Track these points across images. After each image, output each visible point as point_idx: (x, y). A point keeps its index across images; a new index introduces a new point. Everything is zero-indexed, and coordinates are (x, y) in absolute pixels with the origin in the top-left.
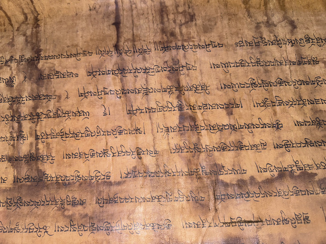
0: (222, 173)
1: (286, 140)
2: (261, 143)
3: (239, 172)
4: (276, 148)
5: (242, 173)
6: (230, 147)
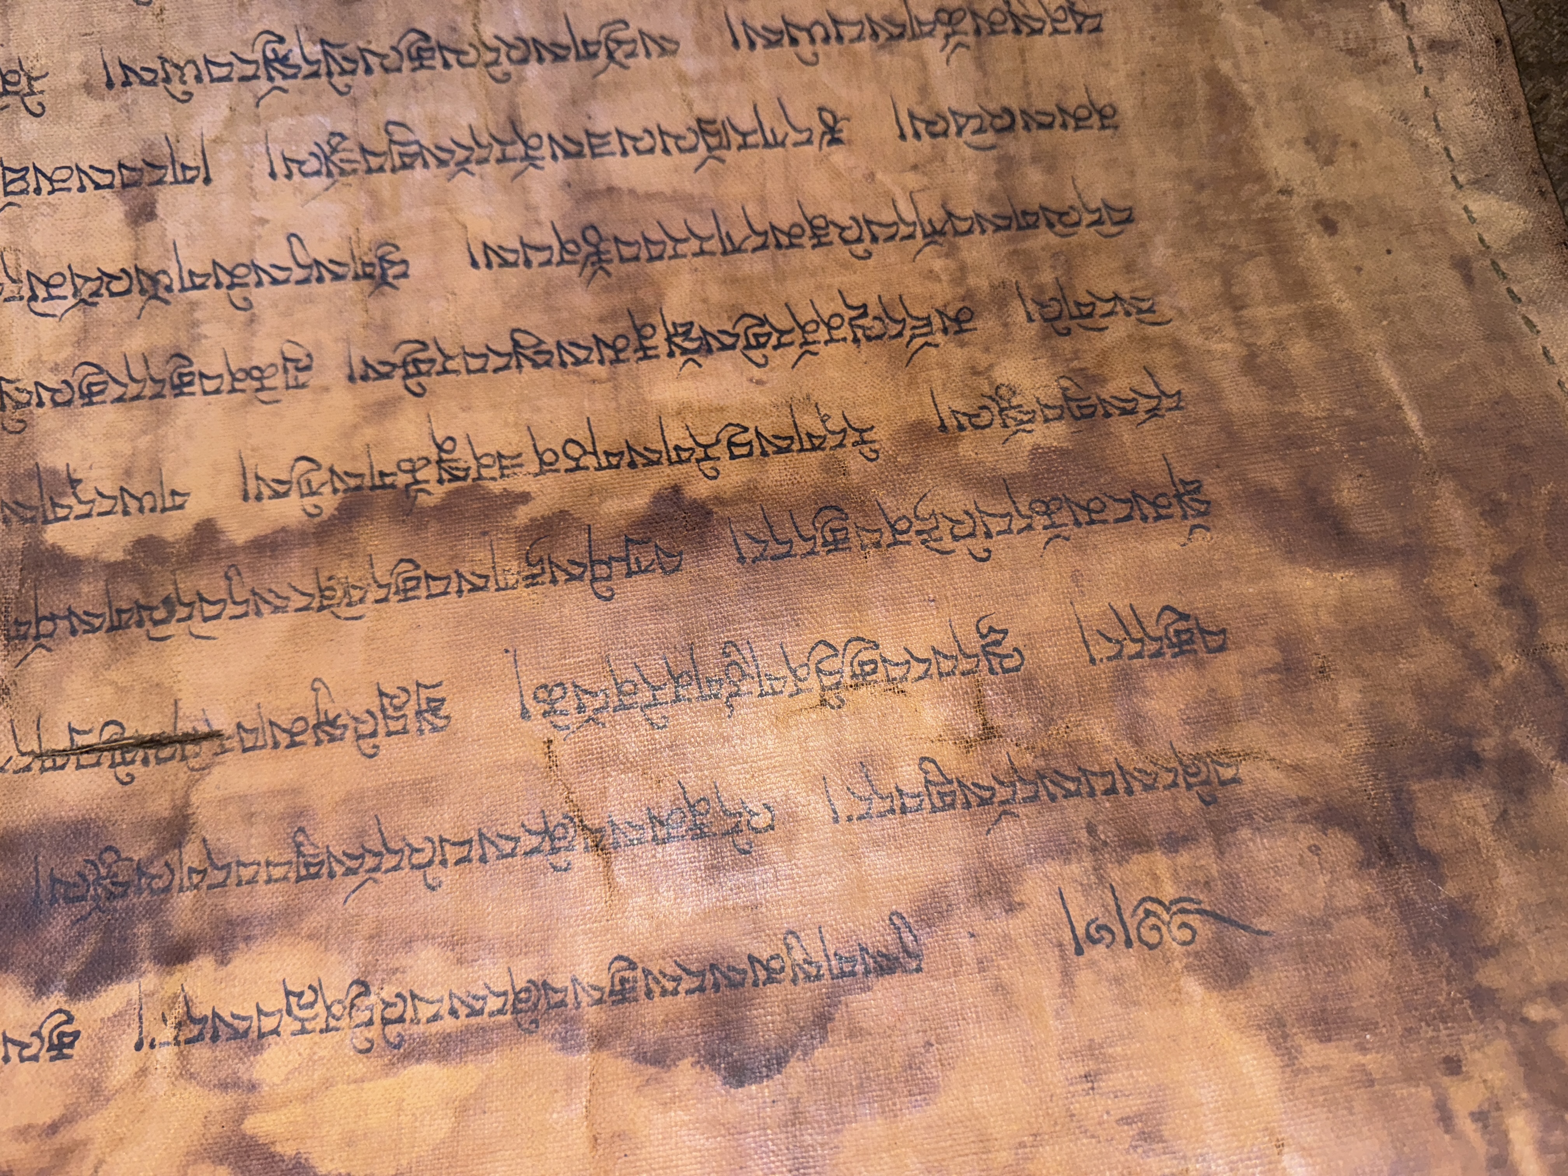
0: (61, 513)
1: (417, 341)
2: (286, 359)
3: (148, 502)
4: (359, 382)
5: (164, 510)
6: (125, 385)
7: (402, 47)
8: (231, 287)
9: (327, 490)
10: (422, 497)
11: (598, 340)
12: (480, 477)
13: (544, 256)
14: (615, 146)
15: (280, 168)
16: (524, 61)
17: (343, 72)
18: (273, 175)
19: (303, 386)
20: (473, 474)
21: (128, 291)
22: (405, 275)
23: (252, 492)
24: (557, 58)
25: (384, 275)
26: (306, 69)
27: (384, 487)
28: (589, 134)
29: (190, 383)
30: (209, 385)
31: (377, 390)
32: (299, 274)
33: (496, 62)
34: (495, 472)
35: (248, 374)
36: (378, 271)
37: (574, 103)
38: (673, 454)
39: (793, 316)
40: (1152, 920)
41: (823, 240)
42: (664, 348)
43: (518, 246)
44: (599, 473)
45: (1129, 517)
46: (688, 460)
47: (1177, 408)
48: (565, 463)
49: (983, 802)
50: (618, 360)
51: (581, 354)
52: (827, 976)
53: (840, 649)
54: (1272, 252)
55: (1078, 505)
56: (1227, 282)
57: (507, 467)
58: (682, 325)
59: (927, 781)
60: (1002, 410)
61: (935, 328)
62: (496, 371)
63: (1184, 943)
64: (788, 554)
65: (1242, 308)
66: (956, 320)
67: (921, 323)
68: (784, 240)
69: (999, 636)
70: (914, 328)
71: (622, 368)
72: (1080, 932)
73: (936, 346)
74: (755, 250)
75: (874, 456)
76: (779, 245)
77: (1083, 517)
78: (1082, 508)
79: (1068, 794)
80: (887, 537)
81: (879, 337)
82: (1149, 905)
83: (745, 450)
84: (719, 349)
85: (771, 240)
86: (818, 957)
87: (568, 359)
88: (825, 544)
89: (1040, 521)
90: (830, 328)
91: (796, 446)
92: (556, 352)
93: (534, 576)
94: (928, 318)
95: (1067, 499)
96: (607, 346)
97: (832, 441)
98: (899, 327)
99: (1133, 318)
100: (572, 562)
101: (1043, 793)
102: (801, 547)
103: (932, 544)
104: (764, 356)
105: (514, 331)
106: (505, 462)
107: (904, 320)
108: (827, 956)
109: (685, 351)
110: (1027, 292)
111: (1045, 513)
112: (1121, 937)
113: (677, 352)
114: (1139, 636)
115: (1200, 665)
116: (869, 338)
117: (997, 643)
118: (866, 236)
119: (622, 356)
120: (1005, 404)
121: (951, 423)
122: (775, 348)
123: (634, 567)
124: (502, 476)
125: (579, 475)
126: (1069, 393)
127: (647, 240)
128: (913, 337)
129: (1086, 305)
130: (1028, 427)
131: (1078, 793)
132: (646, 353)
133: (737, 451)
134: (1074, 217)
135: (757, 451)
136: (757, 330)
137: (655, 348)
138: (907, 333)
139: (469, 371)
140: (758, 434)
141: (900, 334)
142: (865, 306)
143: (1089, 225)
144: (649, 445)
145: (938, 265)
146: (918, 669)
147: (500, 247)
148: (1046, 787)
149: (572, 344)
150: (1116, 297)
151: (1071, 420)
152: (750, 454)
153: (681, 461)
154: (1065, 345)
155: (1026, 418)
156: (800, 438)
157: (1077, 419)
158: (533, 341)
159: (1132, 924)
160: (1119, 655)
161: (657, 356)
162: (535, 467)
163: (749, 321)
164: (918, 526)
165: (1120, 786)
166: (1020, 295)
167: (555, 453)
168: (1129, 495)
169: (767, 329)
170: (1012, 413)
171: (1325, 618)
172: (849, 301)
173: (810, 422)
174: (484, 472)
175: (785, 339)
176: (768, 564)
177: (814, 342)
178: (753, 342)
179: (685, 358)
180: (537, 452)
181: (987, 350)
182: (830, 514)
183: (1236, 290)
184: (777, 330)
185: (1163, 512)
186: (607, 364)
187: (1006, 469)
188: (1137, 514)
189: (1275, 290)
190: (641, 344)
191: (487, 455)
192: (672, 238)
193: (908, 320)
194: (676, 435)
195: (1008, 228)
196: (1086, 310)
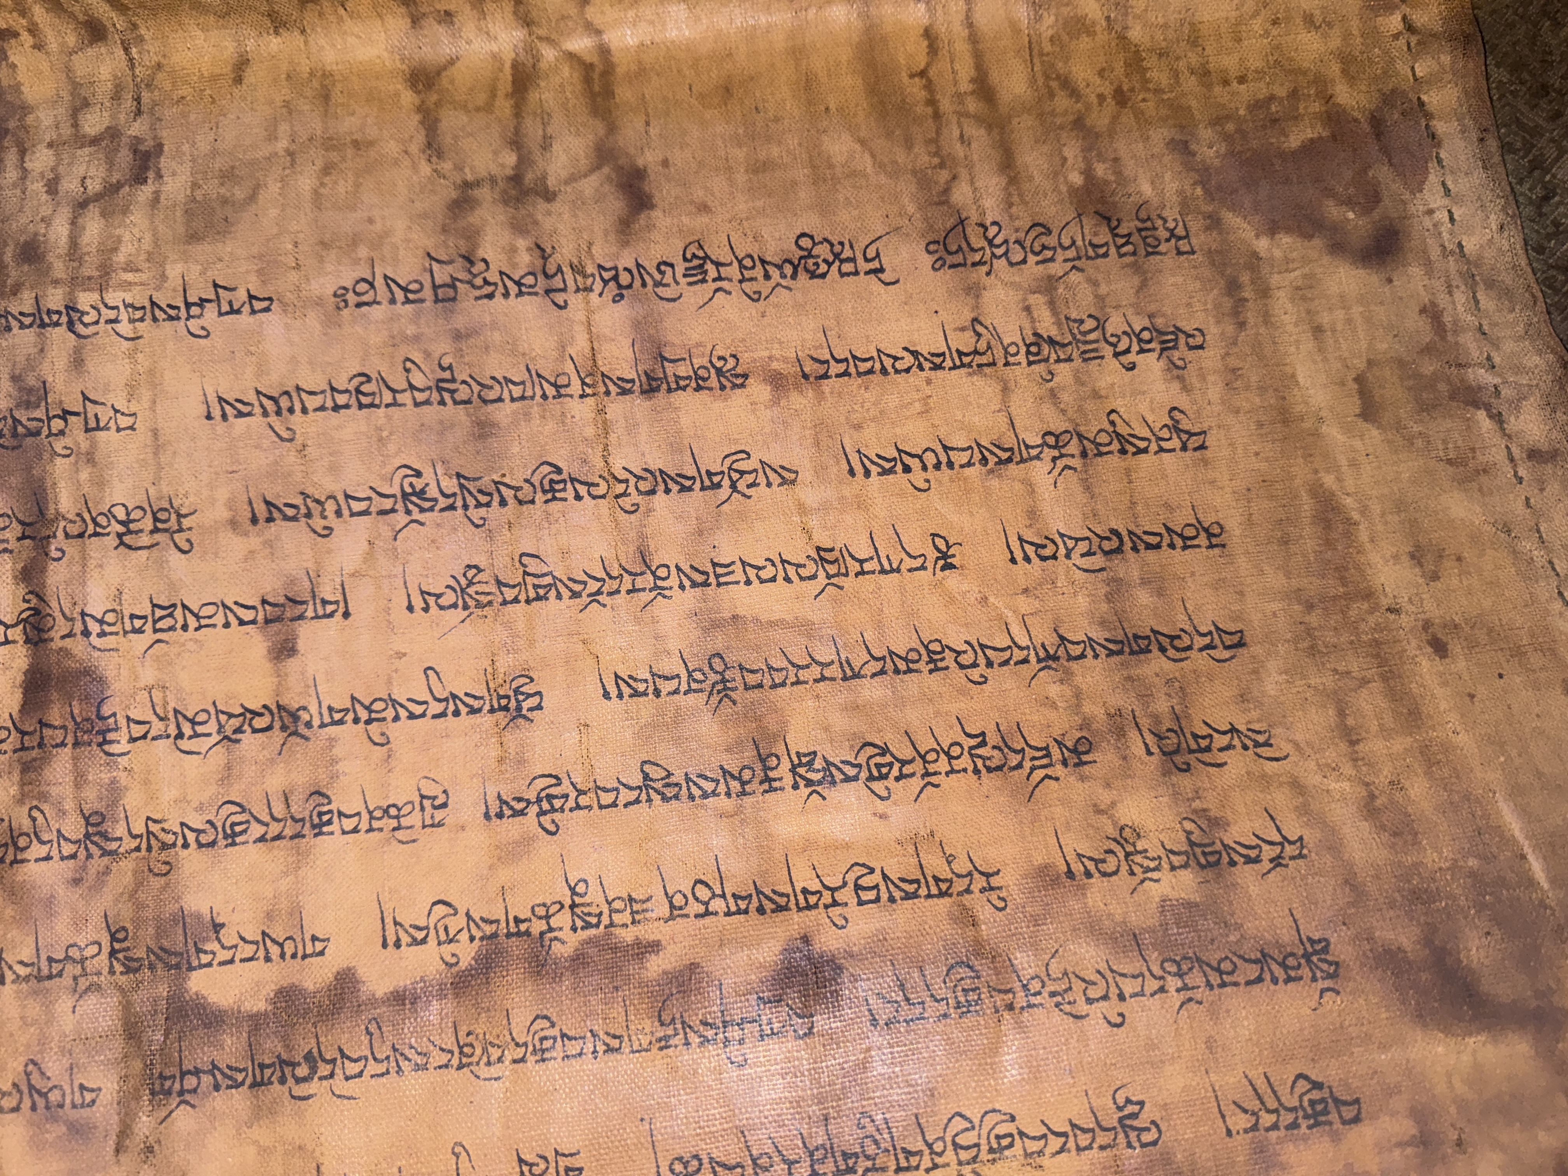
0: (205, 959)
1: (550, 776)
2: (423, 797)
3: (289, 948)
4: (494, 819)
5: (305, 957)
6: (267, 825)
7: (536, 480)
8: (368, 722)
9: (464, 937)
10: (556, 947)
11: (725, 772)
12: (612, 923)
13: (671, 684)
14: (739, 576)
15: (418, 603)
16: (652, 492)
17: (479, 505)
18: (410, 608)
19: (440, 825)
20: (605, 920)
21: (269, 728)
22: (539, 707)
23: (391, 940)
24: (683, 489)
25: (519, 708)
26: (443, 502)
27: (518, 934)
28: (715, 565)
29: (329, 822)
30: (349, 824)
31: (511, 828)
32: (436, 708)
33: (625, 494)
34: (626, 917)
35: (386, 811)
36: (513, 704)
37: (700, 533)
38: (801, 899)
39: (913, 744)
41: (940, 664)
42: (788, 780)
43: (648, 676)
44: (729, 919)
45: (1259, 980)
46: (816, 906)
47: (1301, 856)
48: (694, 907)
50: (744, 793)
51: (709, 786)
53: (976, 1121)
54: (1385, 678)
55: (1208, 965)
56: (1342, 714)
57: (637, 912)
58: (805, 755)
60: (1127, 855)
61: (1054, 758)
62: (626, 805)
64: (920, 1015)
65: (1358, 742)
66: (1074, 751)
67: (1040, 754)
68: (902, 666)
69: (1137, 1108)
70: (1034, 759)
71: (748, 800)
73: (1057, 779)
74: (874, 675)
75: (1002, 904)
76: (897, 671)
77: (1215, 979)
78: (1212, 968)
80: (1019, 997)
81: (999, 768)
83: (872, 895)
84: (842, 781)
85: (889, 666)
87: (696, 792)
88: (958, 1004)
89: (1173, 983)
90: (950, 758)
91: (923, 892)
92: (684, 785)
93: (668, 1037)
94: (1046, 748)
95: (1198, 960)
96: (733, 776)
97: (960, 885)
98: (1019, 757)
99: (1250, 752)
100: (706, 1022)
102: (933, 1007)
103: (1065, 1007)
104: (887, 788)
105: (642, 762)
106: (636, 907)
107: (1023, 750)
109: (809, 783)
110: (1144, 722)
111: (1175, 975)
113: (802, 783)
114: (1274, 1106)
115: (1336, 1138)
116: (989, 770)
117: (1134, 1116)
118: (982, 661)
119: (747, 788)
120: (1129, 848)
121: (1077, 868)
122: (897, 779)
123: (767, 1029)
124: (634, 921)
125: (708, 920)
126: (1194, 838)
127: (770, 668)
128: (1033, 769)
130: (1155, 875)
132: (771, 786)
133: (864, 896)
134: (1186, 641)
135: (884, 896)
136: (879, 760)
137: (780, 779)
138: (1027, 764)
139: (601, 807)
140: (885, 877)
141: (1019, 766)
142: (983, 734)
143: (1201, 650)
144: (777, 887)
145: (1054, 690)
146: (1055, 1143)
147: (630, 677)
149: (700, 776)
150: (1233, 730)
151: (1197, 869)
152: (877, 900)
153: (809, 907)
154: (1185, 782)
155: (1151, 865)
156: (927, 882)
157: (1203, 867)
158: (661, 772)
160: (1255, 1128)
161: (782, 789)
162: (665, 911)
163: (870, 751)
164: (1049, 985)
166: (1137, 724)
167: (685, 896)
168: (1259, 955)
169: (888, 759)
170: (1138, 859)
171: (1460, 1088)
172: (968, 730)
173: (935, 863)
174: (616, 918)
175: (907, 770)
176: (901, 1027)
177: (935, 774)
178: (876, 774)
179: (810, 789)
180: (666, 894)
181: (1108, 785)
182: (962, 971)
183: (1350, 721)
184: (897, 760)
185: (1292, 974)
186: (733, 796)
187: (1136, 922)
188: (1267, 976)
189: (1388, 720)
190: (766, 775)
191: (618, 897)
192: (793, 665)
193: (1027, 749)
194: (805, 879)
195: (1120, 652)
196: (1204, 743)
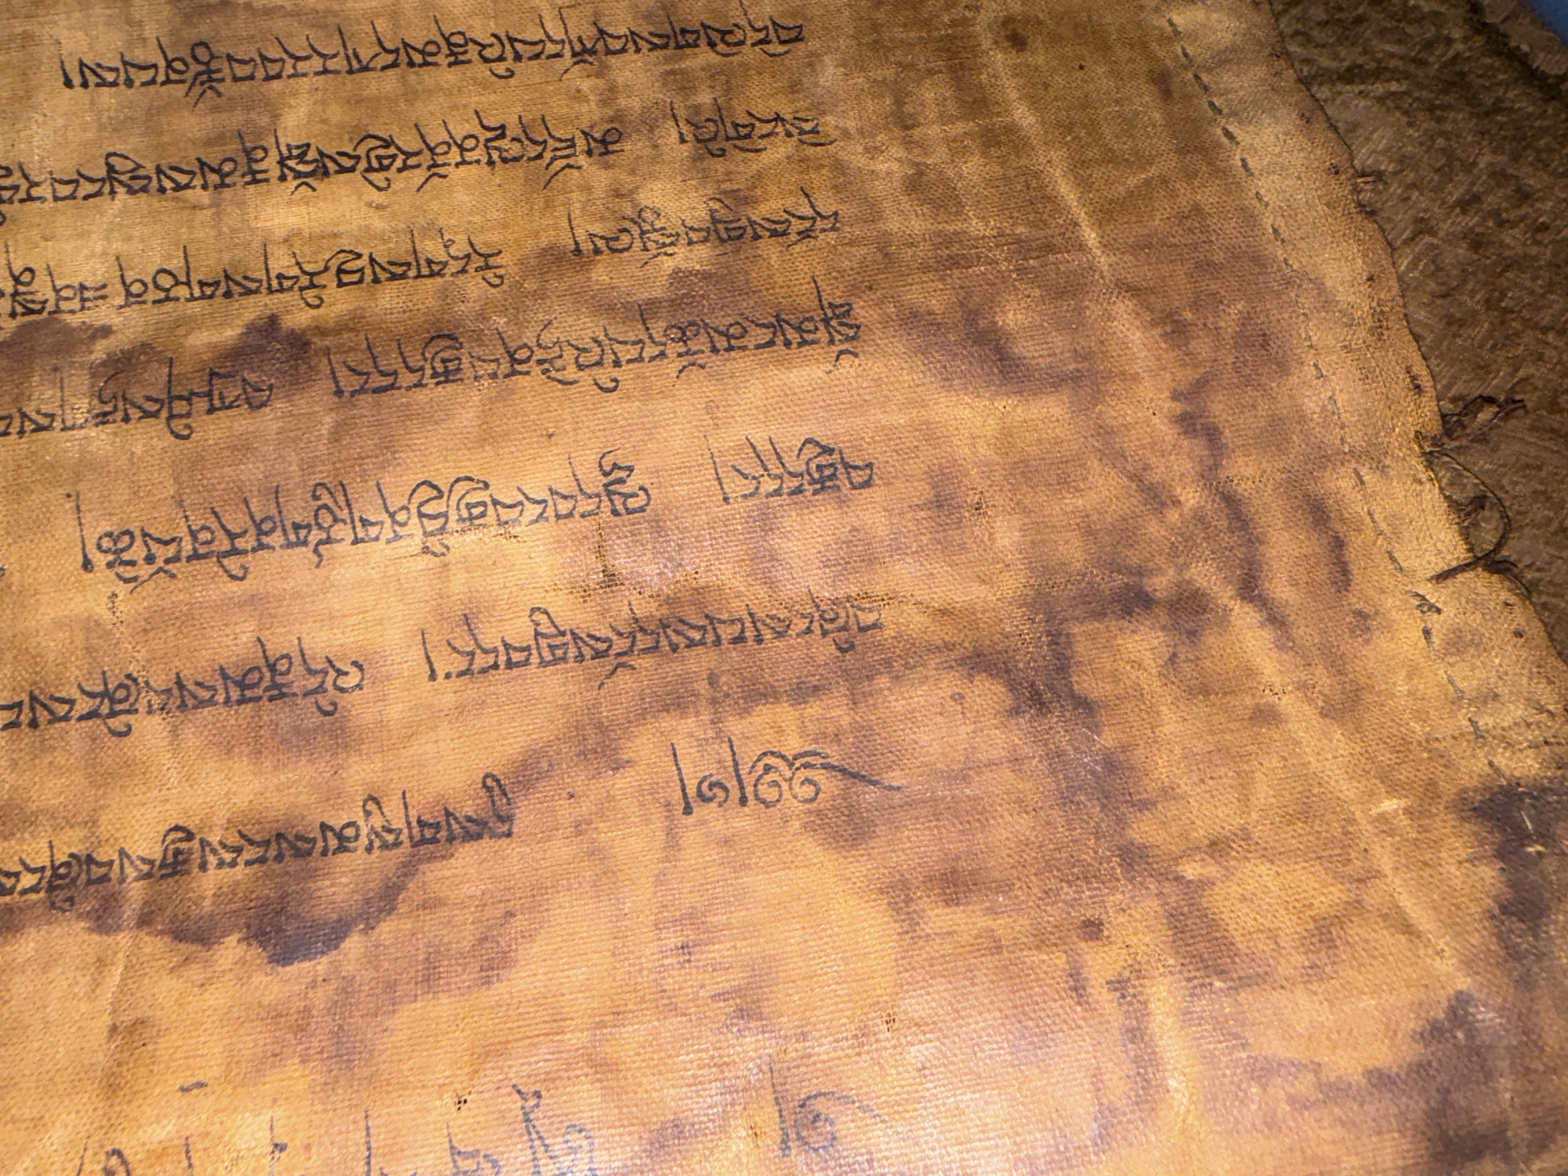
11: (202, 164)
12: (58, 311)
13: (147, 75)
20: (50, 306)
34: (76, 304)
38: (275, 283)
39: (422, 137)
40: (771, 776)
41: (461, 58)
42: (275, 172)
43: (118, 64)
44: (190, 304)
45: (771, 343)
46: (291, 289)
47: (833, 229)
48: (153, 295)
49: (598, 655)
50: (223, 185)
51: (183, 179)
52: (407, 843)
53: (445, 489)
54: (951, 69)
55: (716, 331)
56: (899, 103)
57: (88, 300)
58: (298, 147)
59: (537, 634)
60: (643, 233)
61: (578, 149)
62: (86, 198)
63: (806, 801)
64: (392, 387)
65: (912, 127)
66: (603, 142)
67: (563, 145)
68: (418, 58)
69: (623, 474)
70: (556, 149)
71: (227, 193)
72: (692, 791)
73: (579, 168)
74: (384, 68)
75: (497, 281)
76: (411, 64)
77: (722, 343)
78: (721, 333)
79: (691, 644)
80: (505, 368)
81: (516, 159)
82: (771, 761)
83: (355, 277)
84: (337, 172)
85: (403, 58)
86: (398, 823)
87: (168, 184)
88: (435, 375)
89: (673, 349)
90: (462, 149)
91: (412, 273)
92: (154, 177)
93: (105, 414)
94: (572, 140)
95: (706, 324)
96: (213, 170)
97: (453, 267)
98: (539, 149)
99: (794, 139)
100: (149, 399)
101: (664, 642)
102: (407, 379)
103: (553, 374)
104: (387, 179)
105: (109, 155)
106: (87, 294)
107: (545, 142)
108: (409, 824)
109: (298, 175)
110: (681, 113)
111: (677, 340)
112: (735, 794)
113: (290, 175)
114: (778, 472)
115: (842, 502)
116: (504, 160)
117: (621, 481)
118: (509, 54)
119: (228, 180)
120: (647, 227)
121: (586, 247)
122: (400, 170)
123: (217, 403)
124: (83, 308)
125: (169, 306)
126: (717, 216)
127: (264, 58)
128: (554, 159)
129: (744, 126)
130: (670, 250)
131: (702, 643)
132: (255, 178)
133: (346, 278)
134: (739, 35)
135: (368, 277)
136: (381, 152)
137: (266, 171)
138: (548, 155)
139: (56, 199)
140: (372, 260)
141: (540, 156)
142: (503, 127)
143: (754, 44)
144: (249, 274)
145: (586, 85)
146: (532, 511)
147: (99, 65)
148: (667, 637)
149: (174, 168)
150: (778, 119)
151: (717, 243)
152: (360, 281)
153: (282, 290)
154: (719, 166)
155: (668, 241)
156: (418, 265)
157: (723, 241)
158: (131, 165)
159: (749, 781)
160: (755, 493)
161: (267, 180)
162: (120, 300)
163: (372, 143)
164: (539, 354)
165: (749, 634)
166: (674, 116)
167: (145, 284)
168: (773, 320)
169: (392, 151)
170: (654, 236)
171: (983, 449)
172: (486, 123)
173: (432, 248)
174: (64, 305)
175: (411, 161)
176: (369, 398)
177: (444, 165)
178: (375, 164)
179: (298, 182)
180: (124, 283)
181: (633, 172)
182: (443, 343)
183: (908, 109)
184: (403, 152)
185: (809, 337)
186: (211, 189)
187: (642, 295)
188: (779, 340)
189: (952, 108)
190: (250, 168)
191: (68, 287)
192: (292, 56)
193: (551, 142)
194: (281, 263)
195: (665, 46)
196: (743, 131)
